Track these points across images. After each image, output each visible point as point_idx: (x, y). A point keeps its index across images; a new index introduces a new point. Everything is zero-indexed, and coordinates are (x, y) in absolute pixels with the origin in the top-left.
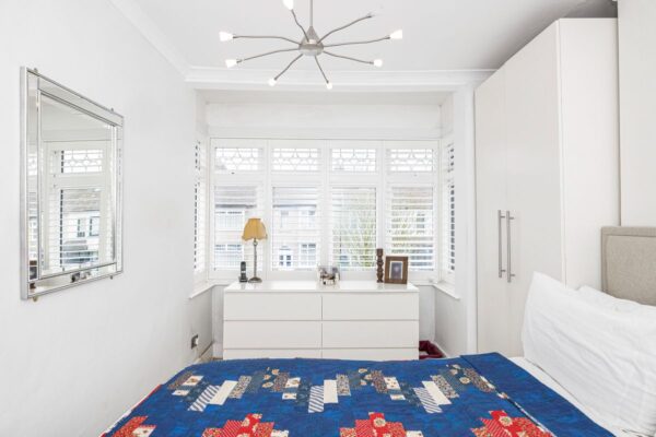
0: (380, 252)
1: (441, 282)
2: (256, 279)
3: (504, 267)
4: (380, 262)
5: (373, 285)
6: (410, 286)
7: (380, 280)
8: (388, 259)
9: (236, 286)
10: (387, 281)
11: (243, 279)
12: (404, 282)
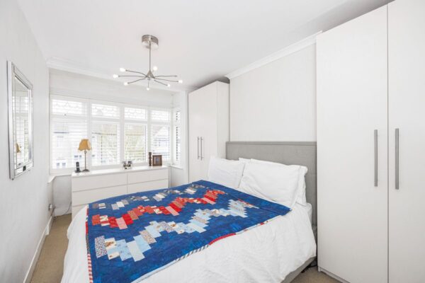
0: (150, 154)
1: (173, 164)
2: (86, 170)
3: (200, 155)
4: (150, 158)
5: (147, 167)
6: (163, 166)
7: (150, 165)
8: (154, 156)
9: (74, 174)
10: (154, 165)
11: (78, 171)
12: (161, 165)
